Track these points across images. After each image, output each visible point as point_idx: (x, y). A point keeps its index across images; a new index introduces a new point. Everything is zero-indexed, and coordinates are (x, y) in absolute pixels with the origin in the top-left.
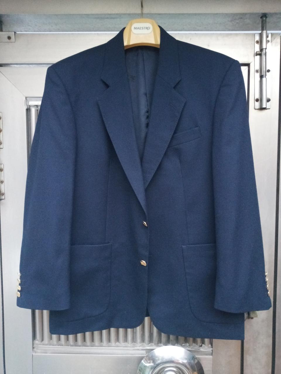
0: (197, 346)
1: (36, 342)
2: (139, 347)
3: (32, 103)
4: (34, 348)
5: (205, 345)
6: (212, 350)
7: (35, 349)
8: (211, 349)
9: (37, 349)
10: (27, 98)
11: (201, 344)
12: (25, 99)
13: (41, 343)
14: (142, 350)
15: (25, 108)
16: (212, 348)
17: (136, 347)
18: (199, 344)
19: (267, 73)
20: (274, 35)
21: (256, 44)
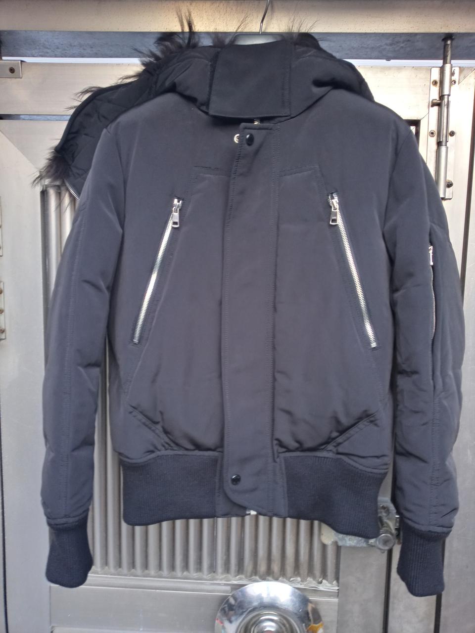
0: (314, 582)
2: (221, 580)
5: (327, 580)
6: (338, 590)
8: (337, 588)
11: (320, 580)
14: (225, 585)
15: (39, 190)
16: (338, 586)
17: (216, 580)
18: (317, 579)
19: (450, 137)
20: (465, 72)
21: (433, 87)
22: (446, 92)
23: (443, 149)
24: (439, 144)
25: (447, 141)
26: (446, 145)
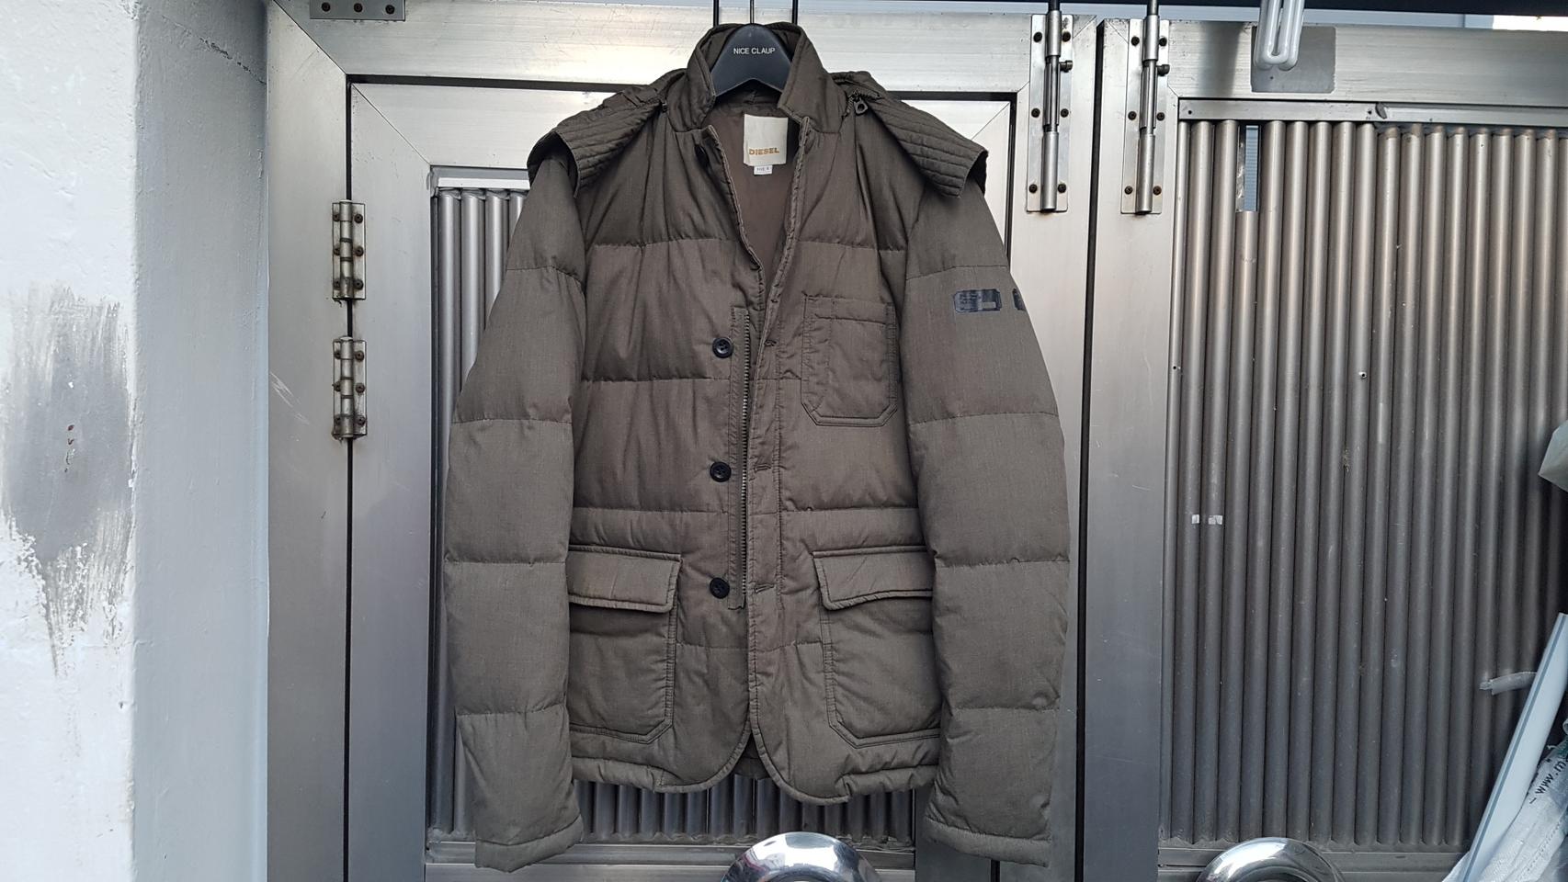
0: (874, 842)
1: (436, 832)
2: (719, 842)
3: (444, 182)
4: (428, 849)
5: (895, 837)
6: (914, 852)
7: (431, 852)
8: (912, 849)
9: (436, 851)
10: (434, 169)
11: (884, 837)
12: (429, 171)
13: (449, 836)
14: (726, 850)
15: (428, 195)
16: (914, 845)
17: (711, 843)
18: (879, 837)
19: (1061, 117)
20: (1080, 21)
21: (1034, 43)
22: (1054, 52)
23: (1052, 135)
24: (1046, 128)
25: (1057, 125)
26: (1056, 130)
